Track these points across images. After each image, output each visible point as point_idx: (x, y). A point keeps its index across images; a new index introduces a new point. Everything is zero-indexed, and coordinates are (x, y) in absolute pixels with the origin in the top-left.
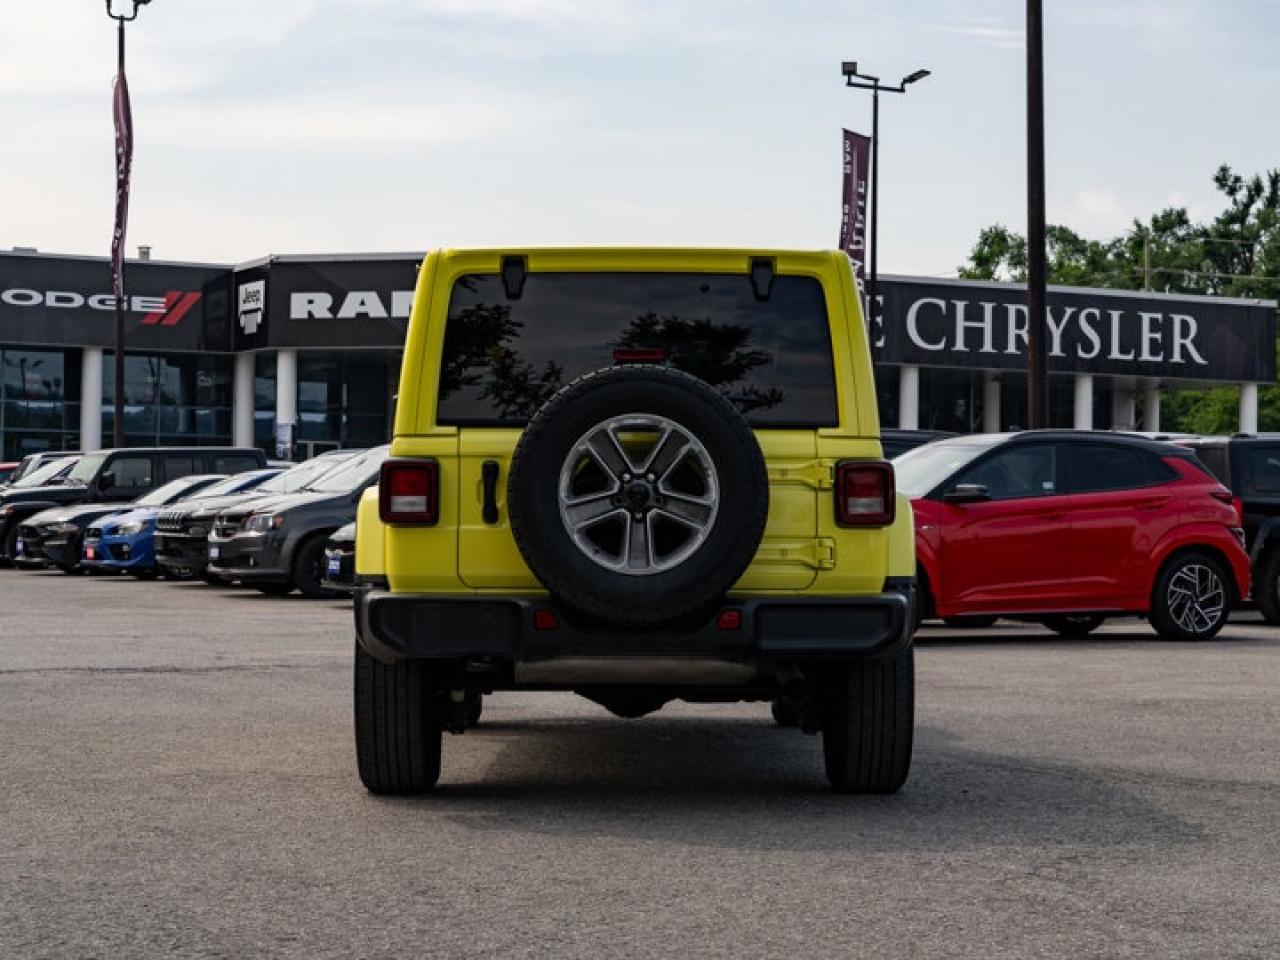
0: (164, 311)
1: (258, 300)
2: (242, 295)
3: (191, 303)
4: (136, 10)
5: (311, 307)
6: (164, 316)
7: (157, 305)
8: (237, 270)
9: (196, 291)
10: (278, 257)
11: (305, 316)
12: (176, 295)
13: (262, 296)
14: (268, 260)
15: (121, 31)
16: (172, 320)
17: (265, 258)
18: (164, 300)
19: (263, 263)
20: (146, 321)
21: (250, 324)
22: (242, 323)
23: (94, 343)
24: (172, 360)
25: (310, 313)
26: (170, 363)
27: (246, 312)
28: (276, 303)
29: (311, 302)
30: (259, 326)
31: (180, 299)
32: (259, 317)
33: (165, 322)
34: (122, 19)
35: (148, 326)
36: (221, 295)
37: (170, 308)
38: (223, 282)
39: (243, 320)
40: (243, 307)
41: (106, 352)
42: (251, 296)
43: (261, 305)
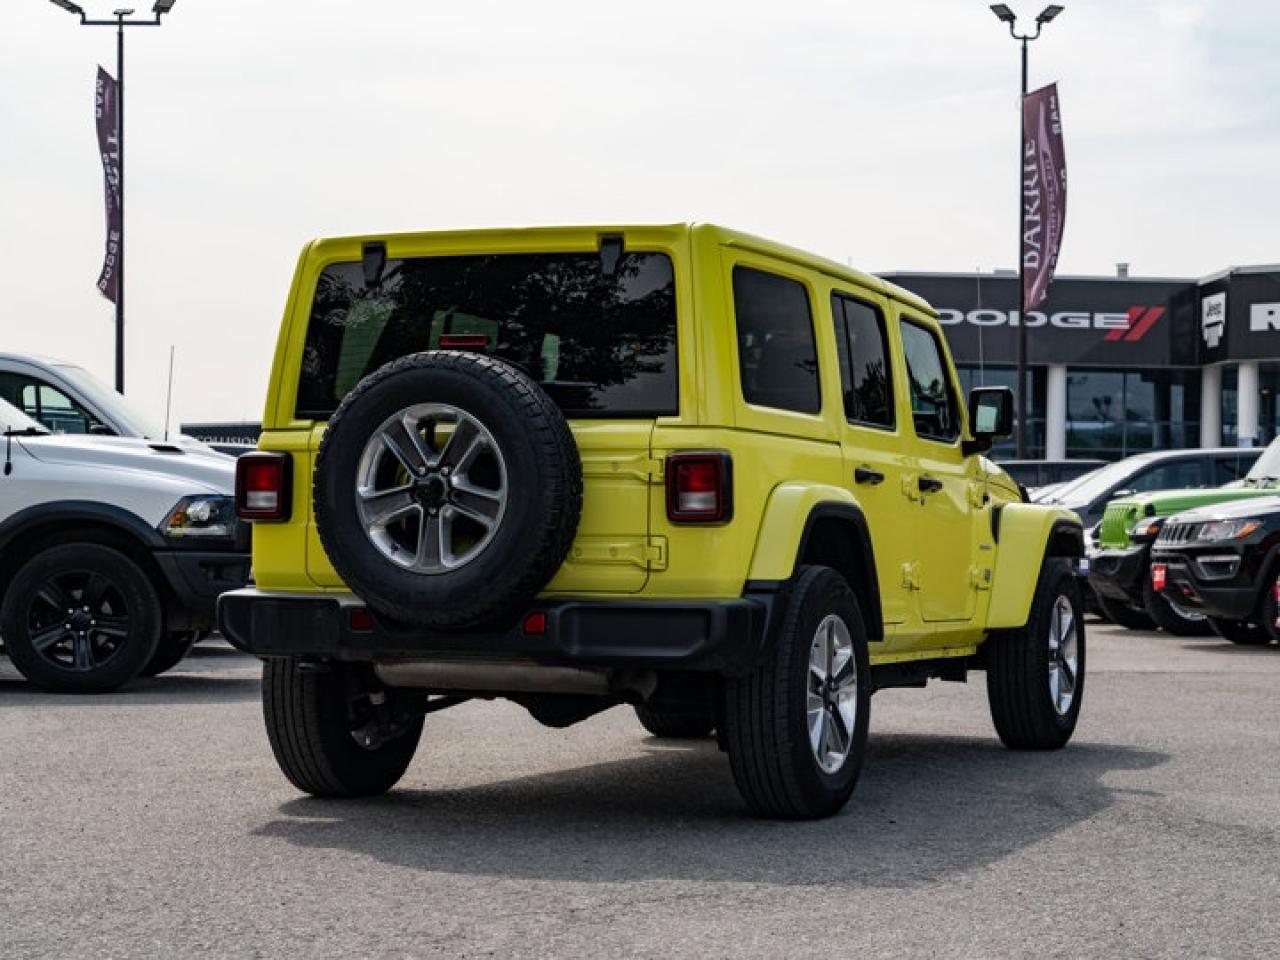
0: (1127, 327)
1: (1219, 312)
2: (1205, 308)
3: (1156, 317)
4: (1039, 28)
5: (1271, 319)
6: (1127, 332)
7: (1120, 321)
8: (1201, 283)
9: (1160, 306)
10: (1238, 269)
11: (1265, 327)
12: (1139, 310)
13: (1223, 309)
14: (1228, 273)
15: (1025, 50)
16: (1135, 336)
17: (1226, 271)
18: (1127, 316)
19: (1223, 276)
20: (1108, 337)
21: (1213, 337)
22: (1206, 336)
23: (1058, 361)
24: (1146, 375)
25: (1271, 325)
26: (1145, 379)
27: (1209, 326)
28: (1237, 316)
29: (1271, 313)
30: (1222, 340)
31: (1143, 315)
32: (1220, 330)
33: (1128, 338)
34: (1025, 38)
35: (1111, 342)
36: (1186, 310)
37: (1134, 323)
38: (1187, 295)
39: (1207, 333)
40: (1207, 320)
41: (1070, 369)
42: (1214, 309)
43: (1222, 317)
